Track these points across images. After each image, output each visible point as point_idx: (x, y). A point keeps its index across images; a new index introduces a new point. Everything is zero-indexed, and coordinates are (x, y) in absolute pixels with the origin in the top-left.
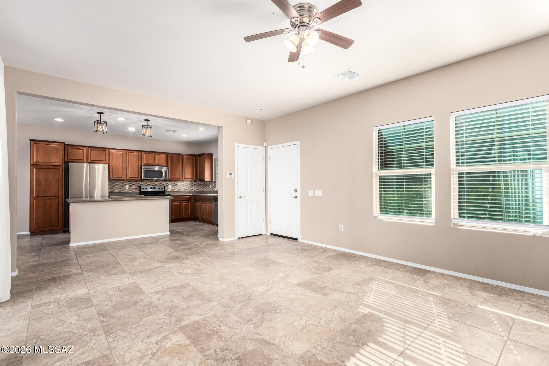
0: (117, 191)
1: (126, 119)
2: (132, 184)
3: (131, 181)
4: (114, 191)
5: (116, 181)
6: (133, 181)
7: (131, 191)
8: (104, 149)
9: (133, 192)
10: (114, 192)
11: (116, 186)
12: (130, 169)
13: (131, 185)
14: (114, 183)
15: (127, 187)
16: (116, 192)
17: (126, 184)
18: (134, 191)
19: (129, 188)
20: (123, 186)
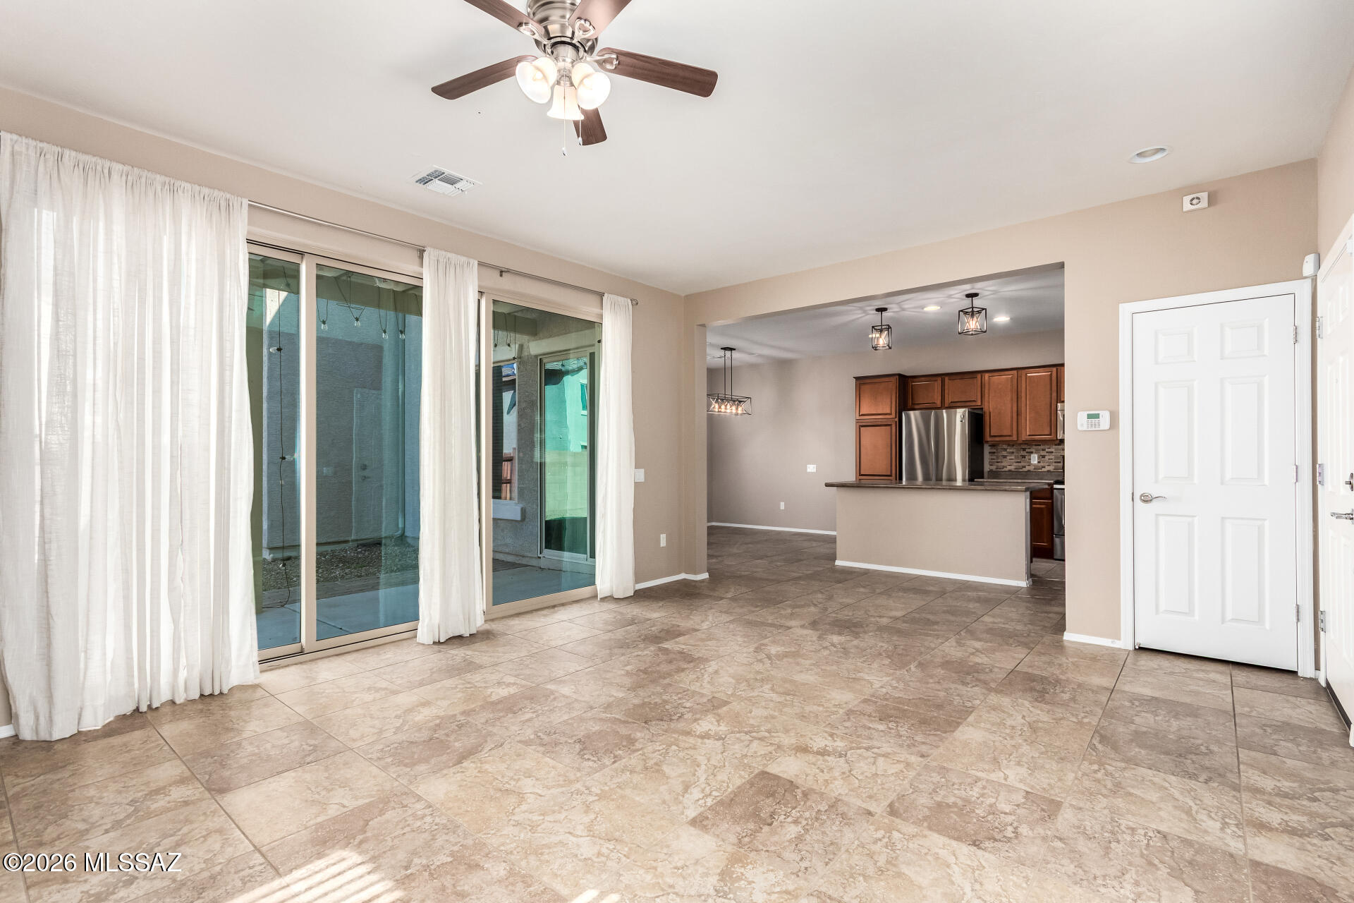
0: (1012, 468)
1: (941, 304)
2: (1047, 452)
3: (1044, 445)
4: (1004, 467)
5: (1009, 445)
6: (1048, 445)
7: (1043, 470)
8: (972, 374)
9: (1049, 471)
10: (1005, 469)
11: (1008, 457)
12: (1030, 413)
13: (1043, 453)
14: (1005, 450)
15: (1034, 459)
16: (1010, 471)
17: (1032, 453)
18: (1051, 468)
19: (1039, 462)
20: (1024, 457)
